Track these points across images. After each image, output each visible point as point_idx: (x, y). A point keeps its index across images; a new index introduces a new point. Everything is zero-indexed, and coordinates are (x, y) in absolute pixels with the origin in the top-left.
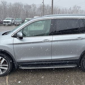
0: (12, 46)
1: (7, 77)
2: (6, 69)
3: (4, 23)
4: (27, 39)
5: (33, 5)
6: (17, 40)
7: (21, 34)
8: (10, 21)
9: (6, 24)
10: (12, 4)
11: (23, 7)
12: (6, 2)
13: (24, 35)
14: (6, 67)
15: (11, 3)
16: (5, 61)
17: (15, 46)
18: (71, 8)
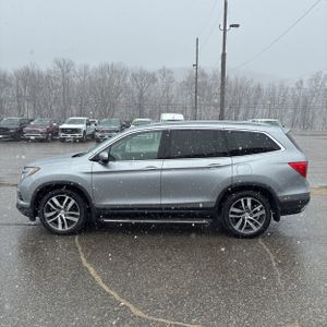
0: (90, 176)
1: (77, 238)
2: (76, 220)
3: (61, 135)
4: (116, 165)
5: (165, 72)
6: (98, 167)
7: (106, 155)
8: (82, 127)
9: (69, 136)
10: (91, 68)
11: (128, 80)
12: (71, 64)
13: (112, 158)
14: (76, 216)
15: (86, 67)
16: (74, 205)
17: (94, 176)
18: (301, 82)
